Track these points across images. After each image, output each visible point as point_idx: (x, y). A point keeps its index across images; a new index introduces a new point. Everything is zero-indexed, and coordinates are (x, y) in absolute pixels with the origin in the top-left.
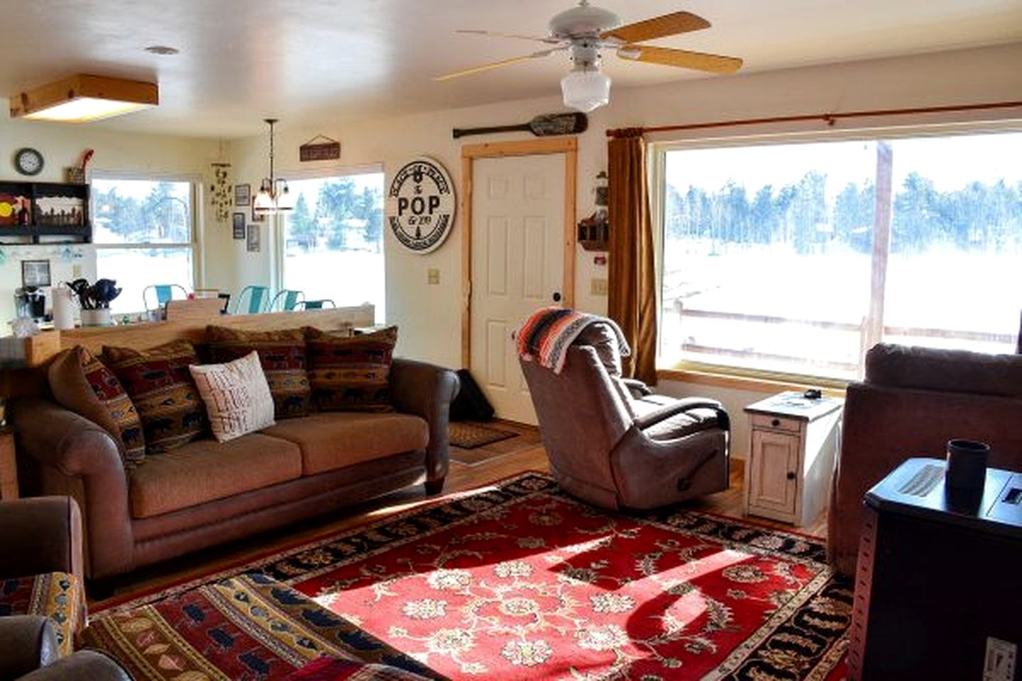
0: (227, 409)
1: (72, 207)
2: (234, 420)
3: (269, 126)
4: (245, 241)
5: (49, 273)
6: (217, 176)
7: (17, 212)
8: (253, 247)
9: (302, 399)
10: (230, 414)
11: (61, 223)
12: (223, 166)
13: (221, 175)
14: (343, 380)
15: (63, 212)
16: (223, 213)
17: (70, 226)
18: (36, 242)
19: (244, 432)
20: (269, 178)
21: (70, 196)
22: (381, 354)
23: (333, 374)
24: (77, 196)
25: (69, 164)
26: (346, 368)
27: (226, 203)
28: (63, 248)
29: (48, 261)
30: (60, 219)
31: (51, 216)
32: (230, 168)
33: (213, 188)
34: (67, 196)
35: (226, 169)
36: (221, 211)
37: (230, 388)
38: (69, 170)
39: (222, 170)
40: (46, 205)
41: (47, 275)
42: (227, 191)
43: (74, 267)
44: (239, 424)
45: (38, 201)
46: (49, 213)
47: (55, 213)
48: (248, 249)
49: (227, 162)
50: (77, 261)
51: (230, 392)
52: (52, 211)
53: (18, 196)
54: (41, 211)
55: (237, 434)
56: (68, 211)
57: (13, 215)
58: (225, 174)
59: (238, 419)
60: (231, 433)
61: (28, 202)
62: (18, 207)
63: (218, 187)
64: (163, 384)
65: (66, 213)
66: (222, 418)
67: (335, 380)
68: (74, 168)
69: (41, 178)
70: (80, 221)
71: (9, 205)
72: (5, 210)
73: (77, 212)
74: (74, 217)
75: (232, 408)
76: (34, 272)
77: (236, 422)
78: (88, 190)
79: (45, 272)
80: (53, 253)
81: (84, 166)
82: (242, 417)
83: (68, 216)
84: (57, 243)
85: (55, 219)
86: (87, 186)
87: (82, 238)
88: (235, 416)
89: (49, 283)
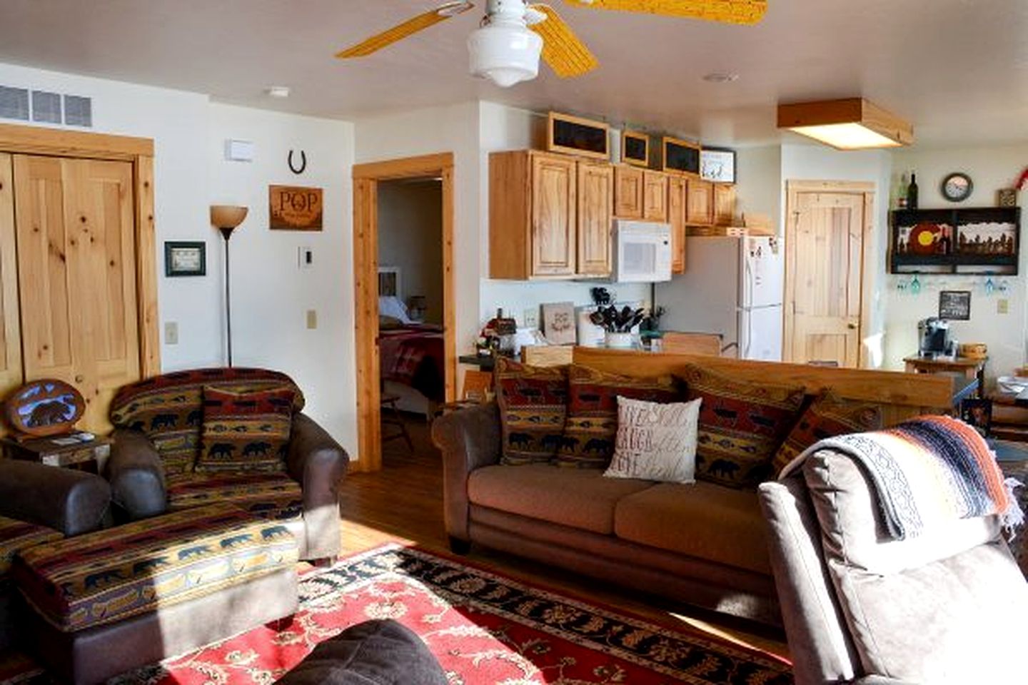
1: (1001, 235)
2: (624, 458)
5: (969, 305)
7: (938, 239)
10: (623, 453)
11: (986, 252)
15: (990, 239)
17: (998, 255)
18: (954, 272)
19: (630, 476)
21: (1000, 222)
24: (1008, 221)
25: (1003, 184)
28: (986, 278)
29: (969, 293)
30: (986, 247)
31: (974, 245)
34: (996, 222)
37: (635, 427)
38: (1001, 192)
40: (971, 232)
41: (966, 307)
43: (999, 301)
44: (629, 466)
45: (960, 229)
46: (974, 241)
47: (981, 241)
50: (1001, 295)
51: (633, 431)
52: (978, 238)
53: (940, 224)
54: (965, 239)
55: (622, 475)
56: (996, 237)
57: (934, 243)
59: (628, 459)
60: (617, 471)
61: (950, 230)
62: (939, 235)
65: (994, 240)
68: (1007, 190)
69: (971, 203)
70: (1010, 250)
71: (931, 234)
72: (926, 238)
73: (1007, 239)
74: (1003, 245)
75: (626, 448)
76: (952, 304)
77: (626, 462)
78: (1019, 213)
79: (964, 305)
80: (974, 283)
81: (1019, 186)
82: (632, 459)
83: (996, 244)
84: (978, 274)
85: (980, 248)
86: (1019, 208)
87: (1011, 268)
88: (626, 456)
89: (967, 318)
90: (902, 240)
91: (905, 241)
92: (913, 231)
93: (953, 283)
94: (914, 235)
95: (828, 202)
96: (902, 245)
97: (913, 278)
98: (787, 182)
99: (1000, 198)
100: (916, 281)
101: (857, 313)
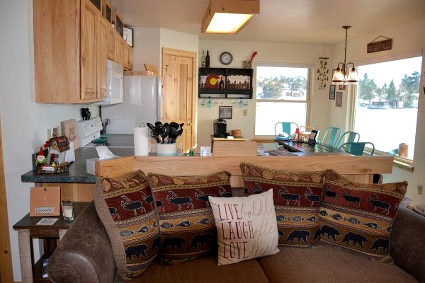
0: (230, 239)
1: (244, 81)
2: (234, 248)
3: (345, 30)
4: (335, 101)
5: (232, 112)
6: (321, 64)
7: (219, 83)
8: (339, 105)
9: (308, 234)
10: (232, 243)
11: (239, 88)
12: (326, 59)
13: (323, 64)
14: (347, 223)
15: (240, 83)
16: (323, 85)
17: (243, 90)
18: (226, 97)
19: (241, 259)
20: (344, 62)
21: (244, 75)
22: (387, 206)
23: (340, 216)
24: (248, 75)
25: (245, 59)
26: (352, 213)
27: (325, 79)
28: (239, 100)
29: (232, 107)
30: (239, 86)
31: (234, 85)
32: (329, 60)
33: (319, 71)
34: (243, 75)
35: (327, 60)
36: (322, 83)
38: (245, 62)
39: (324, 61)
40: (233, 79)
41: (230, 113)
42: (326, 72)
43: (244, 110)
44: (239, 252)
45: (228, 77)
46: (234, 83)
48: (336, 106)
49: (327, 57)
50: (245, 108)
52: (235, 82)
53: (219, 75)
54: (230, 82)
55: (235, 260)
57: (217, 84)
58: (326, 63)
59: (238, 248)
60: (231, 258)
61: (224, 78)
62: (219, 80)
63: (322, 71)
64: (184, 208)
65: (242, 83)
66: (225, 245)
67: (340, 222)
68: (247, 61)
69: (232, 66)
70: (248, 88)
71: (215, 79)
72: (213, 82)
73: (247, 83)
74: (245, 86)
75: (235, 238)
76: (224, 112)
77: (236, 250)
78: (253, 72)
79: (229, 113)
80: (234, 103)
81: (252, 60)
82: (242, 246)
83: (243, 85)
84: (236, 98)
85: (236, 87)
86: (252, 70)
87: (248, 96)
88: (236, 244)
89: (231, 118)
90: (202, 82)
91: (204, 83)
92: (207, 78)
93: (226, 102)
94: (208, 80)
95: (179, 61)
96: (202, 84)
97: (208, 100)
98: (162, 49)
99: (244, 65)
100: (209, 101)
101: (190, 118)
